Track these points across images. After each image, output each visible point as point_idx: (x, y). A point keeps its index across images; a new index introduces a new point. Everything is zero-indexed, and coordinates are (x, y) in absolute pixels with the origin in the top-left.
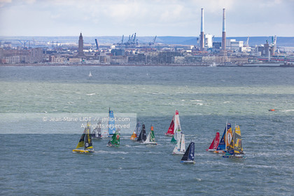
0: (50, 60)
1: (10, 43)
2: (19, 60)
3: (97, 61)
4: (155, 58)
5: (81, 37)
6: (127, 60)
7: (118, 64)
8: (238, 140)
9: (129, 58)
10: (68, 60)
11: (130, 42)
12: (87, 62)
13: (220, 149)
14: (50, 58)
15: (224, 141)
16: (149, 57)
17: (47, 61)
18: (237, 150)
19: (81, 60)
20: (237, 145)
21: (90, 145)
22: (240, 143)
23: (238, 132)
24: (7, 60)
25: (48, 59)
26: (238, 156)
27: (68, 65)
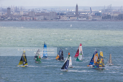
0: (60, 18)
1: (46, 10)
2: (43, 18)
3: (85, 19)
4: (116, 17)
5: (77, 6)
6: (101, 18)
7: (96, 20)
8: (101, 59)
9: (102, 17)
10: (70, 18)
11: (108, 9)
12: (80, 19)
13: (91, 64)
14: (60, 17)
15: (93, 60)
16: (113, 17)
17: (58, 19)
18: (101, 65)
19: (76, 18)
20: (101, 62)
21: (26, 63)
22: (103, 61)
23: (102, 55)
24: (37, 18)
25: (59, 18)
26: (101, 68)
27: (69, 21)
